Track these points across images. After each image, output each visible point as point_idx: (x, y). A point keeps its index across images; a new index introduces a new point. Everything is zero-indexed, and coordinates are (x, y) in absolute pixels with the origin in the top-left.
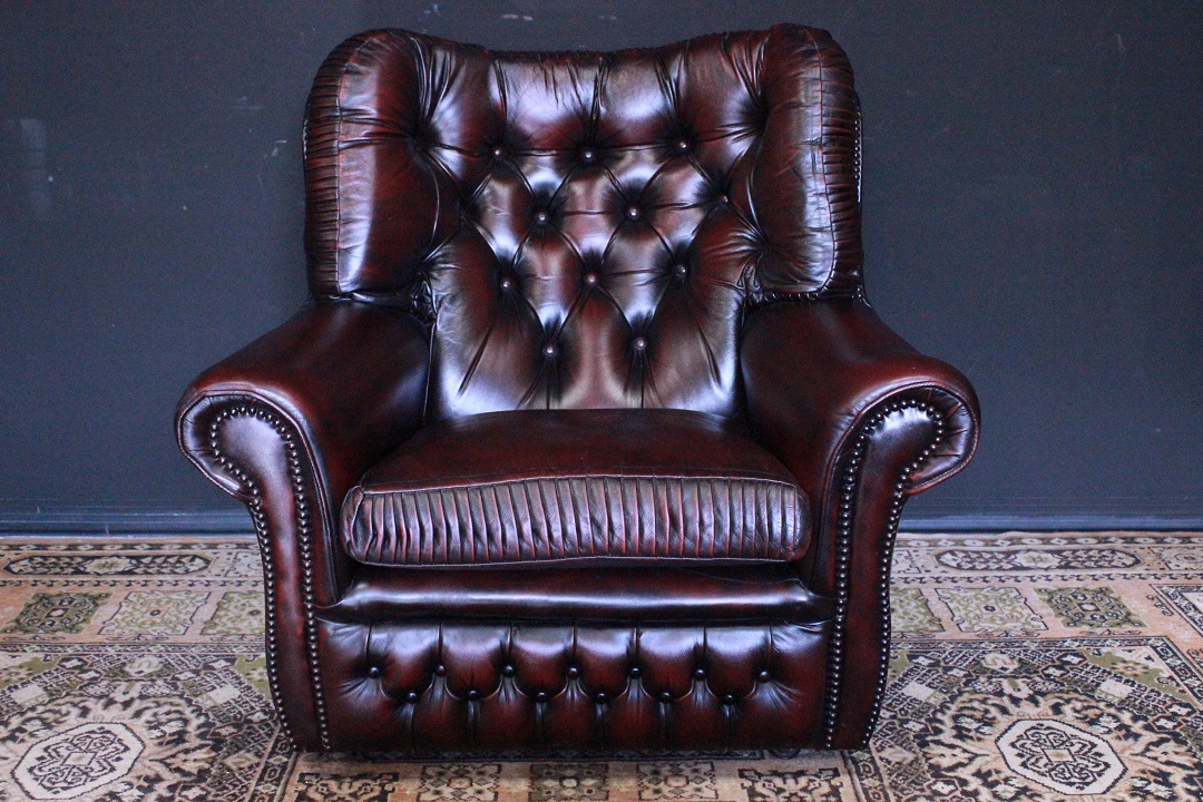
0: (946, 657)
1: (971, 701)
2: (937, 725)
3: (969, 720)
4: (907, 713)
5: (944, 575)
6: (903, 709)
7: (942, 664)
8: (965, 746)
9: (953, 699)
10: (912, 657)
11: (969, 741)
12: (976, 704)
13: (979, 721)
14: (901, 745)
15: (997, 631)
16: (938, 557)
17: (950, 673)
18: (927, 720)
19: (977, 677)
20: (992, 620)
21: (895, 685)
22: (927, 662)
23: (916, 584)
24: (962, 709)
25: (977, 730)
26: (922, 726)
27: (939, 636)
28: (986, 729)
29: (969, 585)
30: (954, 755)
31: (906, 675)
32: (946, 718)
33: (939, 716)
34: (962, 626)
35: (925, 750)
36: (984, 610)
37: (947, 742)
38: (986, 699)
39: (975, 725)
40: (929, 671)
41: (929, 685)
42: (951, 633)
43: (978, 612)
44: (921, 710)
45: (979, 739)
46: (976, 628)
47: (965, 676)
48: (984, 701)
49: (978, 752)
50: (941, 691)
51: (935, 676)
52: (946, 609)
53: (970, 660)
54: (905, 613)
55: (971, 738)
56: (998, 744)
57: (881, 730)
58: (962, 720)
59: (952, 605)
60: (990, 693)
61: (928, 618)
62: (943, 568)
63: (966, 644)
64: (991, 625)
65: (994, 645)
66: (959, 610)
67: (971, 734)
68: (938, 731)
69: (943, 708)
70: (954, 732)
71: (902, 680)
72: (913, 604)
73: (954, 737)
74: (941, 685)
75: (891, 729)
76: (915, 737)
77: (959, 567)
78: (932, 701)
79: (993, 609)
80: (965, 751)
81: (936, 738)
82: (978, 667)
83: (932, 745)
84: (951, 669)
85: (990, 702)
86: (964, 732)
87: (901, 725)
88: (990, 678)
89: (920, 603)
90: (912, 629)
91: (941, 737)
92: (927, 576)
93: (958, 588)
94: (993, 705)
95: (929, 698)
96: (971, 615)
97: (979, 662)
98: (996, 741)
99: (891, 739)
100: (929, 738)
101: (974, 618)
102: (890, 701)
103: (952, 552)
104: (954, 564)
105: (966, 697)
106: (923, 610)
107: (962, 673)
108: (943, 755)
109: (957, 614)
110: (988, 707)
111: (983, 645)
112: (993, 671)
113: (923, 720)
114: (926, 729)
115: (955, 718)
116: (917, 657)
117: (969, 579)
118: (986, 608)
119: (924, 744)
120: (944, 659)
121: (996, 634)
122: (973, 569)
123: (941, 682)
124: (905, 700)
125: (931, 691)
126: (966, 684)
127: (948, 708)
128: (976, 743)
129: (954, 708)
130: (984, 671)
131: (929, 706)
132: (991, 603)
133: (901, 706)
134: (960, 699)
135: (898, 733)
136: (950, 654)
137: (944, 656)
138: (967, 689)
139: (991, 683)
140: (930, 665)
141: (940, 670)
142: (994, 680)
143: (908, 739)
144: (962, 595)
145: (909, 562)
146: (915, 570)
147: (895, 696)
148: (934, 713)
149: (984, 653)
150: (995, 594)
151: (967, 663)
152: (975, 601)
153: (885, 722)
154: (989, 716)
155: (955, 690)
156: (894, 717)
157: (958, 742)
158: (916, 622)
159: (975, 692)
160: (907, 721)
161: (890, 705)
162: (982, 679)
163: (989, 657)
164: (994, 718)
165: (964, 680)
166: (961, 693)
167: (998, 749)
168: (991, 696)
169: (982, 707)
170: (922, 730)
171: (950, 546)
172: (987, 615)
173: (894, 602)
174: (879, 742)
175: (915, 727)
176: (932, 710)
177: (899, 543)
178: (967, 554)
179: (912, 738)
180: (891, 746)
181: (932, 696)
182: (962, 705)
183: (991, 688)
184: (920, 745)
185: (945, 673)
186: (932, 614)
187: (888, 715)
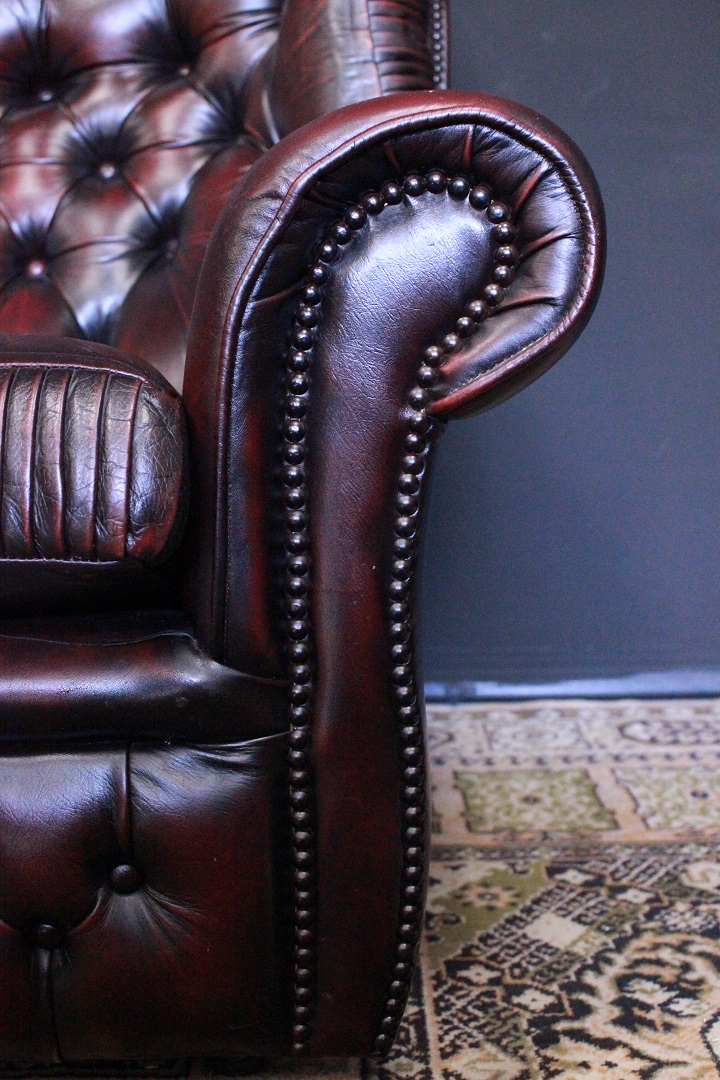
0: (617, 871)
1: (656, 947)
2: (584, 997)
3: (649, 985)
4: (525, 972)
5: (628, 752)
6: (518, 965)
7: (609, 881)
8: (637, 1042)
9: (621, 945)
10: (553, 870)
11: (646, 1031)
12: (665, 954)
13: (669, 986)
14: (497, 1042)
15: (712, 826)
16: (621, 729)
17: (621, 897)
18: (562, 987)
19: (672, 904)
20: (704, 812)
21: (512, 921)
22: (581, 878)
23: (583, 764)
24: (637, 962)
25: (664, 1007)
26: (550, 1000)
27: (608, 837)
28: (683, 1005)
29: (667, 763)
30: (610, 1065)
31: (537, 902)
32: (603, 985)
33: (589, 978)
34: (652, 821)
35: (549, 1052)
36: (690, 798)
37: (598, 1034)
38: (687, 943)
39: (662, 996)
40: (583, 894)
41: (579, 920)
42: (631, 831)
43: (680, 800)
44: (554, 966)
45: (668, 1027)
46: (675, 824)
47: (649, 901)
48: (681, 948)
49: (663, 1057)
50: (599, 929)
51: (592, 903)
52: (626, 797)
53: (662, 872)
54: (556, 804)
55: (651, 1024)
56: (710, 1036)
57: (464, 1010)
58: (635, 985)
59: (636, 792)
60: (694, 932)
61: (595, 809)
62: (625, 742)
63: (656, 848)
64: (700, 818)
65: (704, 850)
66: (646, 797)
67: (653, 1015)
68: (583, 1010)
69: (600, 961)
70: (617, 1012)
71: (528, 911)
72: (572, 790)
73: (616, 1022)
74: (602, 919)
75: (484, 1008)
76: (531, 1023)
77: (653, 741)
78: (580, 949)
79: (705, 796)
80: (635, 1054)
81: (576, 1025)
82: (674, 885)
83: (565, 1041)
84: (624, 889)
85: (694, 949)
86: (637, 1012)
87: (506, 999)
88: (695, 904)
89: (583, 789)
90: (564, 827)
91: (588, 1024)
92: (600, 754)
93: (649, 769)
94: (701, 954)
95: (574, 943)
96: (668, 805)
97: (675, 879)
98: (704, 1031)
99: (480, 1028)
100: (561, 1026)
101: (673, 809)
102: (495, 950)
103: (644, 723)
104: (646, 737)
105: (647, 940)
106: (586, 799)
107: (643, 897)
108: (585, 1065)
109: (643, 804)
110: (689, 959)
111: (686, 850)
112: (701, 893)
113: (554, 987)
114: (557, 1007)
115: (621, 982)
116: (562, 870)
117: (668, 757)
118: (694, 794)
119: (547, 1039)
120: (613, 874)
121: (709, 832)
122: (675, 742)
123: (602, 913)
124: (527, 946)
125: (580, 929)
126: (649, 916)
127: (609, 962)
128: (661, 1036)
129: (620, 963)
130: (685, 892)
131: (572, 957)
132: (703, 787)
133: (516, 960)
134: (635, 944)
135: (497, 1015)
136: (625, 864)
137: (612, 868)
138: (651, 925)
139: (696, 914)
140: (586, 884)
141: (604, 892)
142: (703, 907)
143: (516, 1028)
144: (655, 775)
145: (574, 736)
146: (581, 746)
147: (508, 941)
148: (579, 973)
149: (686, 862)
150: (708, 775)
151: (655, 879)
152: (676, 785)
153: (476, 992)
154: (691, 976)
155: (627, 927)
156: (494, 982)
157: (621, 1034)
158: (572, 816)
159: (665, 930)
160: (519, 990)
161: (494, 957)
162: (681, 906)
163: (695, 870)
164: (700, 982)
165: (647, 908)
166: (637, 932)
167: (709, 1047)
168: (697, 938)
169: (678, 959)
170: (549, 1008)
171: (642, 715)
172: (694, 804)
173: (541, 790)
174: (448, 1039)
175: (535, 1000)
176: (577, 966)
177: (563, 713)
178: (667, 725)
179: (524, 1025)
180: (475, 1045)
181: (580, 938)
182: (638, 956)
183: (696, 922)
184: (537, 1041)
185: (612, 896)
186: (601, 805)
187: (487, 975)
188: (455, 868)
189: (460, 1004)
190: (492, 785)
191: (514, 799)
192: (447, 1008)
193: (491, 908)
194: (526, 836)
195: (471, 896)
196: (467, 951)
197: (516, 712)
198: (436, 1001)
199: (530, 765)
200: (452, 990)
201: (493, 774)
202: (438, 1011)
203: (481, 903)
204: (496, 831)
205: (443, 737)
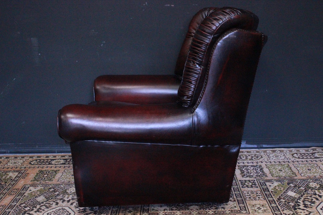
0: (298, 184)
1: (307, 196)
2: (299, 203)
3: (307, 202)
4: (289, 200)
5: (295, 160)
7: (298, 186)
8: (307, 209)
9: (302, 196)
10: (288, 184)
12: (309, 197)
13: (310, 202)
14: (289, 209)
16: (293, 155)
17: (300, 188)
18: (295, 202)
19: (308, 190)
20: (310, 173)
21: (285, 192)
22: (293, 185)
23: (287, 163)
24: (305, 199)
25: (310, 205)
26: (294, 204)
27: (295, 178)
28: (313, 205)
29: (302, 163)
30: (304, 212)
31: (287, 189)
32: (301, 201)
33: (299, 201)
34: (302, 175)
35: (296, 211)
36: (308, 170)
37: (302, 208)
39: (309, 203)
40: (294, 188)
41: (294, 192)
42: (299, 177)
43: (306, 171)
44: (293, 199)
45: (311, 207)
46: (306, 175)
47: (304, 189)
48: (311, 197)
49: (311, 211)
50: (298, 194)
51: (296, 189)
52: (297, 170)
53: (305, 184)
54: (285, 171)
55: (309, 207)
57: (283, 205)
58: (305, 202)
59: (298, 169)
61: (292, 172)
62: (294, 158)
63: (304, 180)
64: (310, 174)
65: (312, 180)
66: (300, 170)
67: (309, 206)
68: (299, 205)
69: (299, 198)
70: (304, 206)
71: (287, 191)
72: (287, 169)
73: (304, 207)
75: (285, 205)
77: (299, 158)
78: (296, 196)
79: (310, 170)
80: (307, 211)
81: (299, 207)
82: (308, 187)
83: (298, 209)
84: (300, 187)
85: (313, 197)
86: (306, 206)
88: (312, 190)
89: (289, 168)
90: (287, 176)
91: (300, 207)
92: (290, 161)
93: (299, 164)
94: (314, 197)
95: (295, 196)
96: (304, 172)
97: (308, 185)
98: (316, 208)
99: (286, 207)
100: (297, 207)
101: (305, 173)
102: (284, 197)
103: (296, 154)
104: (297, 157)
105: (305, 195)
106: (290, 170)
107: (304, 188)
108: (301, 212)
109: (300, 171)
110: (312, 198)
111: (309, 180)
112: (312, 188)
113: (294, 202)
115: (303, 201)
116: (290, 184)
117: (302, 161)
118: (308, 169)
119: (295, 209)
121: (312, 177)
122: (303, 158)
123: (298, 191)
124: (288, 196)
125: (295, 194)
126: (305, 192)
127: (301, 199)
128: (310, 209)
129: (302, 198)
130: (310, 188)
131: (296, 198)
132: (309, 168)
133: (287, 198)
134: (304, 196)
135: (287, 206)
136: (299, 183)
137: (298, 183)
138: (306, 193)
139: (312, 191)
140: (294, 186)
141: (297, 187)
142: (313, 190)
143: (290, 207)
144: (301, 166)
145: (284, 157)
146: (286, 159)
147: (285, 195)
148: (297, 200)
149: (309, 182)
150: (310, 165)
151: (305, 185)
152: (305, 168)
153: (283, 203)
154: (313, 201)
155: (302, 193)
157: (305, 208)
158: (288, 174)
159: (308, 194)
160: (289, 203)
161: (284, 198)
162: (310, 190)
163: (311, 184)
164: (315, 201)
165: (304, 190)
166: (304, 194)
167: (317, 210)
168: (313, 195)
169: (311, 198)
170: (294, 205)
171: (295, 152)
172: (309, 172)
173: (281, 168)
174: (282, 208)
175: (292, 204)
176: (296, 199)
177: (281, 151)
178: (301, 154)
179: (292, 207)
180: (286, 210)
181: (296, 195)
182: (305, 198)
183: (312, 193)
184: (294, 209)
185: (299, 188)
186: (293, 172)
187: (284, 201)
188: (273, 183)
189: (282, 204)
190: (273, 167)
191: (277, 170)
192: (280, 205)
193: (281, 190)
194: (282, 178)
195: (277, 188)
196: (280, 197)
197: (272, 151)
198: (279, 204)
199: (278, 163)
200: (280, 202)
201: (272, 165)
202: (279, 205)
203: (279, 189)
204: (277, 177)
205: (260, 157)
